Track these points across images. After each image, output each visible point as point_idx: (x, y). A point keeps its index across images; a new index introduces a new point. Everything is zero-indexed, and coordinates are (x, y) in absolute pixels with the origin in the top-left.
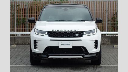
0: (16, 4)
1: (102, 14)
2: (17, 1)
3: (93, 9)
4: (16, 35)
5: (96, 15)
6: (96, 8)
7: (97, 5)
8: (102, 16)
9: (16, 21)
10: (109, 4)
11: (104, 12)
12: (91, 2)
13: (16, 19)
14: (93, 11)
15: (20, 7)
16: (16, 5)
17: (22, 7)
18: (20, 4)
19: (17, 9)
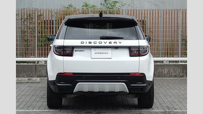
0: (38, 13)
1: (173, 30)
2: (39, 9)
3: (158, 22)
4: (38, 62)
5: (164, 31)
6: (164, 20)
7: (165, 16)
8: (173, 31)
9: (38, 40)
10: (183, 13)
11: (176, 27)
12: (155, 11)
13: (37, 36)
14: (158, 24)
15: (43, 18)
16: (38, 15)
17: (46, 17)
18: (43, 13)
19: (39, 21)
